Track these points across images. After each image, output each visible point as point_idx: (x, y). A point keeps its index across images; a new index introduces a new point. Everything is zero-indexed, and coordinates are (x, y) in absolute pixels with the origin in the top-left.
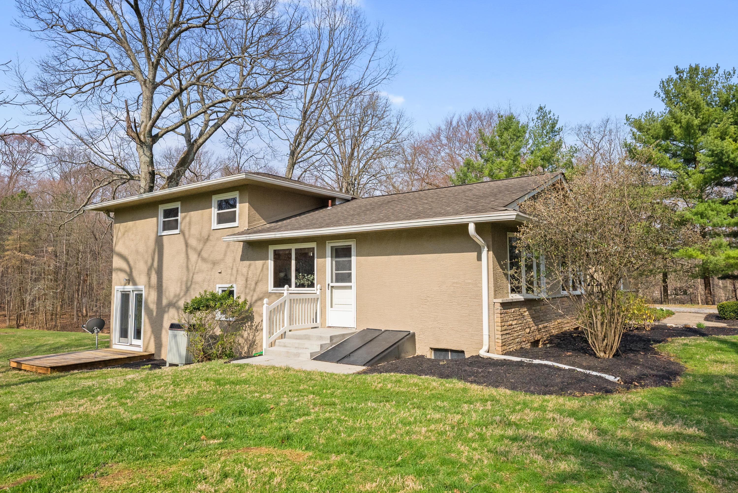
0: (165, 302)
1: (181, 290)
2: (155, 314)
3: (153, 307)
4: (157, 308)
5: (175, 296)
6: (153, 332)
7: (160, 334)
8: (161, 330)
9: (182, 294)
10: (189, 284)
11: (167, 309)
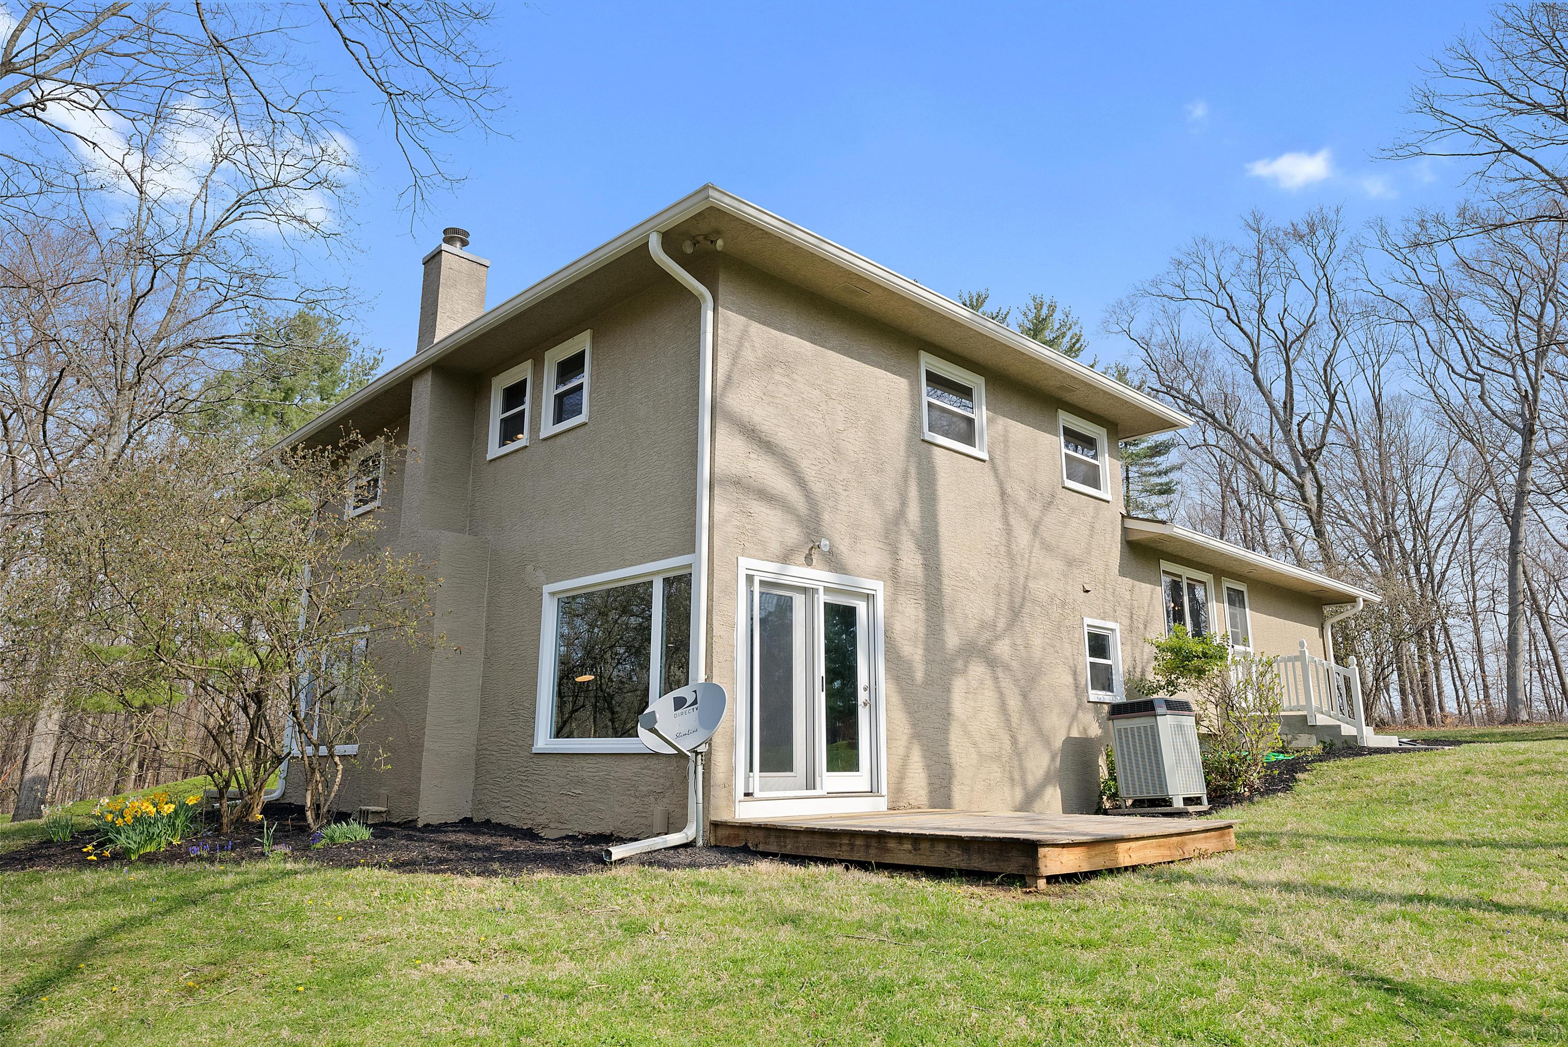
0: (952, 640)
1: (997, 609)
2: (919, 675)
3: (914, 652)
4: (928, 662)
5: (983, 625)
6: (916, 736)
7: (945, 742)
8: (945, 730)
9: (1001, 624)
10: (1018, 600)
11: (960, 664)
